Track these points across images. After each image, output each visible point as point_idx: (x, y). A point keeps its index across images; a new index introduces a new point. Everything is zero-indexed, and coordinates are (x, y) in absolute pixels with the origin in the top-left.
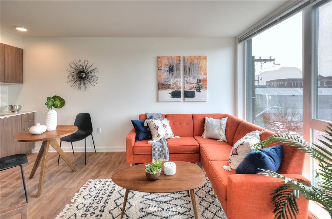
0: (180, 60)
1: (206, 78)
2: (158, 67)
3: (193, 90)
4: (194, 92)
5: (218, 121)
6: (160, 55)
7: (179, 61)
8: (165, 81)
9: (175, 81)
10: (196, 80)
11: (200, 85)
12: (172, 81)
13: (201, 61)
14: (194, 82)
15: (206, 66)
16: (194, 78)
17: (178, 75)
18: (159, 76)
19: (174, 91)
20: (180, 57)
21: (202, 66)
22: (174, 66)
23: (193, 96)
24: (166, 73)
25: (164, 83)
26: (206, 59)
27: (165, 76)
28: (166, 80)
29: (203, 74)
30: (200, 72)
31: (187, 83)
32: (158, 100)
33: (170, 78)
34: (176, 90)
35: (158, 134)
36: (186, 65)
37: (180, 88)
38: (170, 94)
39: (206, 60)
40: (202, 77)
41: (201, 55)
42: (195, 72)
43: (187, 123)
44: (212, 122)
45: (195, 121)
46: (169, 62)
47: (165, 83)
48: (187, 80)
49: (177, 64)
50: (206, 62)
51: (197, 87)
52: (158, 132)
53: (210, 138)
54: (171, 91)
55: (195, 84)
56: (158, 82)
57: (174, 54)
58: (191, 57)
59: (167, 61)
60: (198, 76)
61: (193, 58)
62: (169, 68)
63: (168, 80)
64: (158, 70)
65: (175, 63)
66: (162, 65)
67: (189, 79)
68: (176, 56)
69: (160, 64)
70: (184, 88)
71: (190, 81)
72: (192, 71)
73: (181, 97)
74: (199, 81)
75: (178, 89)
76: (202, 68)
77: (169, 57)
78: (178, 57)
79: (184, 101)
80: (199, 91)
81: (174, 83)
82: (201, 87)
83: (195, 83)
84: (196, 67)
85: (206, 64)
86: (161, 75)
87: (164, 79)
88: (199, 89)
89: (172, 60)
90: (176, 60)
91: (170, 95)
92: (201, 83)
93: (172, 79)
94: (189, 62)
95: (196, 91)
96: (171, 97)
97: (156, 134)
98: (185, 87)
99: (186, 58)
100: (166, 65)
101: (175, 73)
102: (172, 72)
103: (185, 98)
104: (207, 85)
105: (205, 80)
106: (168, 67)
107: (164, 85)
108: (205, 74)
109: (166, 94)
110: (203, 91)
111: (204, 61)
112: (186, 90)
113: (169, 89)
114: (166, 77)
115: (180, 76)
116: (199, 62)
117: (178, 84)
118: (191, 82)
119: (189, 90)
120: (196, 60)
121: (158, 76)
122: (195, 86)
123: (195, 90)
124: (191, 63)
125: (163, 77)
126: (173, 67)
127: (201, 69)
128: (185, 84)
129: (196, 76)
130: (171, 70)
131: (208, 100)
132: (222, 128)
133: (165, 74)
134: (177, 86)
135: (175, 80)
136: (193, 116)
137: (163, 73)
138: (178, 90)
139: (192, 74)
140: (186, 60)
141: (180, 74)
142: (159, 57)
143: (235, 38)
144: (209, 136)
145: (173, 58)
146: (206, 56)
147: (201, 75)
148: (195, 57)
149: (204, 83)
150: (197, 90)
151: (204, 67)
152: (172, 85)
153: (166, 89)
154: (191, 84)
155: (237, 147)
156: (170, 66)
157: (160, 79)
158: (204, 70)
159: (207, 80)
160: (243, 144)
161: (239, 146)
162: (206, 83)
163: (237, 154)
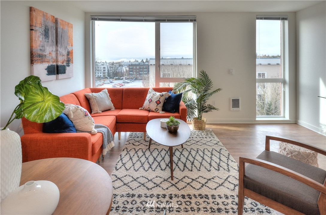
0: (55, 23)
1: (73, 50)
2: (31, 26)
3: (65, 64)
4: (65, 66)
5: (104, 94)
7: (53, 24)
8: (41, 50)
9: (50, 50)
10: (67, 52)
11: (69, 58)
12: (48, 50)
13: (69, 29)
14: (65, 53)
15: (72, 36)
16: (65, 49)
17: (53, 43)
18: (34, 41)
19: (50, 65)
21: (70, 35)
22: (49, 29)
23: (64, 73)
24: (42, 37)
25: (39, 52)
26: (72, 27)
27: (41, 42)
28: (41, 48)
29: (70, 45)
30: (69, 43)
31: (60, 54)
33: (46, 46)
34: (51, 63)
36: (59, 30)
37: (55, 61)
38: (45, 69)
39: (72, 29)
40: (70, 48)
41: (69, 22)
42: (66, 41)
46: (44, 21)
47: (41, 53)
48: (60, 51)
49: (51, 27)
50: (72, 31)
54: (46, 65)
55: (66, 57)
57: (50, 12)
58: (63, 21)
59: (43, 19)
62: (45, 31)
63: (43, 48)
64: (31, 30)
65: (50, 24)
66: (37, 24)
67: (61, 49)
68: (52, 16)
69: (35, 22)
70: (57, 61)
71: (62, 52)
72: (63, 40)
73: (55, 74)
75: (53, 62)
76: (70, 37)
77: (45, 14)
78: (53, 18)
80: (69, 66)
81: (49, 53)
82: (70, 61)
83: (66, 55)
84: (66, 35)
85: (72, 33)
86: (37, 39)
87: (39, 46)
88: (68, 63)
89: (47, 19)
90: (51, 21)
91: (46, 72)
93: (47, 48)
94: (62, 27)
96: (47, 74)
98: (59, 60)
99: (58, 21)
100: (41, 25)
101: (50, 39)
102: (47, 37)
103: (58, 74)
104: (73, 58)
106: (43, 28)
107: (40, 56)
108: (72, 45)
109: (41, 70)
110: (71, 65)
112: (59, 64)
113: (45, 62)
115: (54, 45)
117: (53, 55)
118: (63, 54)
119: (61, 64)
120: (66, 27)
122: (66, 60)
124: (63, 29)
125: (38, 43)
127: (69, 39)
128: (59, 56)
129: (66, 47)
130: (46, 33)
133: (41, 39)
134: (52, 58)
137: (39, 37)
138: (53, 64)
139: (63, 43)
140: (59, 24)
141: (55, 42)
143: (85, 13)
144: (103, 109)
145: (48, 16)
146: (72, 25)
148: (65, 22)
149: (71, 56)
152: (48, 57)
153: (42, 62)
154: (63, 56)
155: (160, 99)
156: (46, 29)
157: (35, 46)
158: (71, 40)
159: (73, 53)
160: (163, 95)
161: (160, 97)
162: (73, 56)
163: (160, 103)
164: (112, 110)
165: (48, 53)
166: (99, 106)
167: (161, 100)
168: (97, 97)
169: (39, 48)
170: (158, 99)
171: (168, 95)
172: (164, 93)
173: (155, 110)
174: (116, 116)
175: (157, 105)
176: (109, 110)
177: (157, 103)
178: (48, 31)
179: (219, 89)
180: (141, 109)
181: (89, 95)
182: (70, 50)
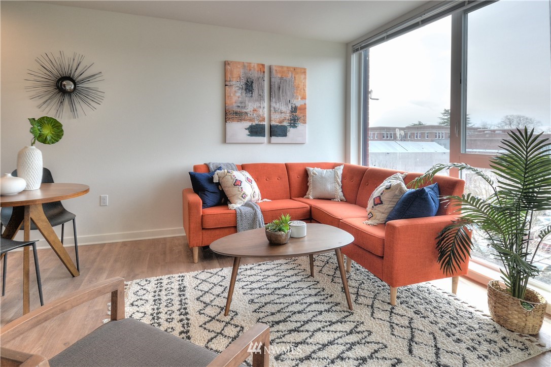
0: (264, 72)
1: (305, 104)
2: (225, 81)
3: (285, 124)
4: (286, 127)
5: (331, 172)
6: (229, 59)
7: (262, 73)
8: (239, 107)
9: (255, 107)
10: (290, 107)
11: (296, 117)
12: (250, 107)
13: (297, 76)
14: (286, 109)
15: (305, 85)
16: (287, 104)
17: (261, 97)
18: (228, 97)
19: (254, 124)
20: (263, 65)
21: (298, 85)
22: (254, 82)
23: (285, 135)
24: (240, 91)
25: (236, 109)
26: (305, 73)
27: (239, 97)
28: (239, 105)
29: (300, 98)
30: (295, 95)
31: (275, 111)
32: (224, 140)
33: (247, 102)
34: (257, 122)
35: (243, 193)
36: (273, 80)
37: (264, 120)
38: (246, 129)
39: (305, 75)
40: (298, 103)
41: (297, 67)
42: (288, 93)
43: (280, 178)
44: (322, 173)
45: (291, 173)
46: (245, 73)
47: (238, 110)
48: (276, 106)
49: (258, 79)
50: (305, 78)
51: (291, 120)
52: (242, 191)
53: (320, 197)
54: (248, 124)
55: (288, 115)
56: (225, 107)
57: (255, 60)
58: (282, 67)
59: (242, 71)
60: (292, 101)
61: (285, 69)
62: (246, 84)
63: (243, 105)
64: (226, 85)
65: (256, 75)
66: (233, 77)
67: (278, 104)
68: (258, 65)
69: (229, 75)
70: (270, 120)
71: (280, 108)
72: (283, 92)
73: (264, 136)
74: (294, 109)
75: (261, 121)
76: (299, 87)
77: (246, 65)
78: (261, 67)
79: (269, 142)
80: (295, 127)
81: (254, 110)
82: (298, 120)
83: (288, 112)
84: (289, 85)
85: (305, 81)
86: (232, 95)
87: (235, 103)
88: (294, 122)
89: (250, 70)
90: (258, 71)
91: (247, 132)
92: (298, 113)
93: (250, 104)
94: (279, 76)
95: (289, 126)
96: (249, 135)
97: (239, 193)
98: (272, 119)
99: (274, 68)
100: (240, 78)
101: (255, 93)
102: (250, 91)
103: (271, 136)
104: (306, 116)
105: (303, 108)
106: (243, 81)
107: (236, 113)
108: (304, 98)
109: (239, 129)
110: (300, 126)
111: (302, 76)
112: (273, 123)
113: (245, 120)
114: (240, 99)
115: (264, 100)
116: (295, 77)
117: (261, 113)
118: (281, 110)
119: (279, 124)
120: (290, 74)
121: (225, 97)
122: (288, 118)
123: (288, 124)
124: (281, 78)
125: (234, 99)
126: (252, 82)
127: (297, 90)
128: (272, 114)
129: (290, 101)
130: (249, 87)
131: (307, 141)
132: (337, 181)
133: (239, 94)
134: (259, 116)
135: (256, 105)
136: (287, 167)
137: (235, 92)
138: (260, 123)
139: (283, 96)
140: (274, 72)
141: (264, 96)
142: (226, 64)
143: (347, 44)
144: (318, 195)
145: (252, 66)
146: (305, 69)
147: (297, 99)
148: (288, 68)
149: (301, 113)
150: (291, 123)
151: (301, 86)
152: (250, 115)
153: (240, 120)
154: (282, 113)
155: (382, 194)
156: (247, 81)
157: (229, 103)
158: (303, 91)
159: (306, 108)
160: (390, 188)
161: (383, 191)
162: (306, 113)
163: (381, 203)
164: (334, 200)
165: (252, 110)
166: (314, 188)
167: (383, 198)
168: (316, 174)
169: (235, 105)
170: (379, 194)
173: (368, 215)
176: (330, 199)
178: (251, 84)
181: (309, 169)
182: (298, 105)
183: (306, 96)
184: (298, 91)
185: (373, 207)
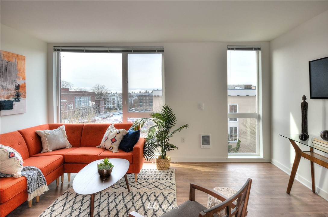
1: (25, 83)
3: (11, 99)
4: (12, 101)
10: (15, 86)
11: (19, 93)
13: (19, 62)
14: (12, 87)
15: (24, 69)
16: (12, 83)
21: (20, 68)
23: (11, 108)
26: (24, 59)
29: (21, 79)
30: (18, 76)
31: (3, 89)
35: (20, 161)
39: (25, 61)
40: (20, 82)
41: (19, 54)
42: (13, 74)
43: (20, 143)
45: (26, 137)
48: (4, 85)
50: (25, 64)
51: (15, 96)
55: (13, 91)
58: (8, 53)
60: (16, 80)
67: (5, 83)
71: (7, 86)
72: (9, 73)
74: (18, 87)
76: (20, 70)
80: (18, 101)
82: (20, 95)
84: (14, 68)
85: (25, 66)
88: (17, 97)
92: (20, 90)
94: (6, 59)
99: (2, 53)
103: (1, 110)
104: (25, 93)
105: (24, 87)
108: (24, 79)
110: (22, 100)
111: (23, 62)
112: (2, 99)
116: (17, 62)
118: (8, 88)
119: (5, 99)
120: (14, 59)
122: (13, 94)
123: (13, 99)
124: (8, 62)
129: (14, 80)
136: (21, 132)
139: (9, 76)
140: (2, 56)
143: (48, 44)
146: (24, 57)
147: (20, 79)
148: (12, 54)
149: (22, 90)
150: (15, 98)
151: (22, 70)
154: (8, 90)
155: (115, 136)
158: (23, 73)
159: (25, 87)
160: (119, 133)
161: (116, 135)
162: (25, 90)
163: (116, 141)
164: (67, 148)
166: (50, 144)
167: (116, 138)
168: (49, 134)
170: (114, 137)
171: (125, 132)
172: (121, 130)
173: (110, 148)
174: (64, 156)
175: (112, 143)
176: (63, 148)
177: (112, 141)
179: (186, 126)
180: (99, 147)
181: (40, 132)
182: (20, 84)
183: (25, 77)
184: (20, 73)
185: (112, 144)
